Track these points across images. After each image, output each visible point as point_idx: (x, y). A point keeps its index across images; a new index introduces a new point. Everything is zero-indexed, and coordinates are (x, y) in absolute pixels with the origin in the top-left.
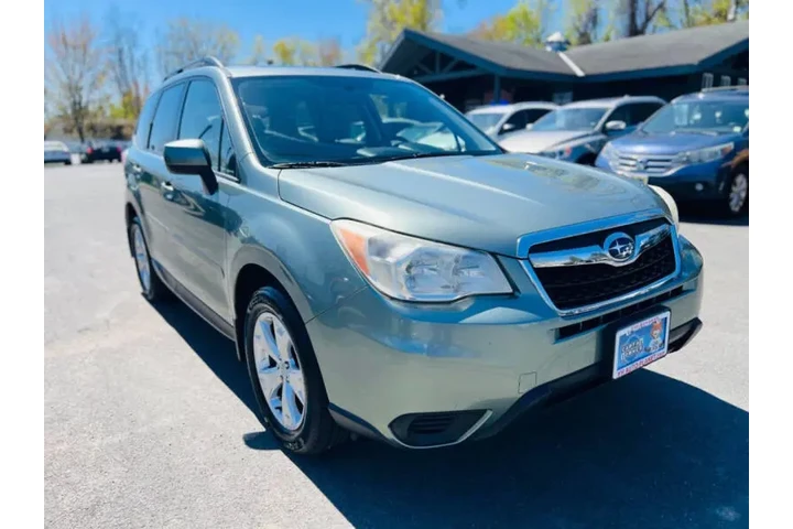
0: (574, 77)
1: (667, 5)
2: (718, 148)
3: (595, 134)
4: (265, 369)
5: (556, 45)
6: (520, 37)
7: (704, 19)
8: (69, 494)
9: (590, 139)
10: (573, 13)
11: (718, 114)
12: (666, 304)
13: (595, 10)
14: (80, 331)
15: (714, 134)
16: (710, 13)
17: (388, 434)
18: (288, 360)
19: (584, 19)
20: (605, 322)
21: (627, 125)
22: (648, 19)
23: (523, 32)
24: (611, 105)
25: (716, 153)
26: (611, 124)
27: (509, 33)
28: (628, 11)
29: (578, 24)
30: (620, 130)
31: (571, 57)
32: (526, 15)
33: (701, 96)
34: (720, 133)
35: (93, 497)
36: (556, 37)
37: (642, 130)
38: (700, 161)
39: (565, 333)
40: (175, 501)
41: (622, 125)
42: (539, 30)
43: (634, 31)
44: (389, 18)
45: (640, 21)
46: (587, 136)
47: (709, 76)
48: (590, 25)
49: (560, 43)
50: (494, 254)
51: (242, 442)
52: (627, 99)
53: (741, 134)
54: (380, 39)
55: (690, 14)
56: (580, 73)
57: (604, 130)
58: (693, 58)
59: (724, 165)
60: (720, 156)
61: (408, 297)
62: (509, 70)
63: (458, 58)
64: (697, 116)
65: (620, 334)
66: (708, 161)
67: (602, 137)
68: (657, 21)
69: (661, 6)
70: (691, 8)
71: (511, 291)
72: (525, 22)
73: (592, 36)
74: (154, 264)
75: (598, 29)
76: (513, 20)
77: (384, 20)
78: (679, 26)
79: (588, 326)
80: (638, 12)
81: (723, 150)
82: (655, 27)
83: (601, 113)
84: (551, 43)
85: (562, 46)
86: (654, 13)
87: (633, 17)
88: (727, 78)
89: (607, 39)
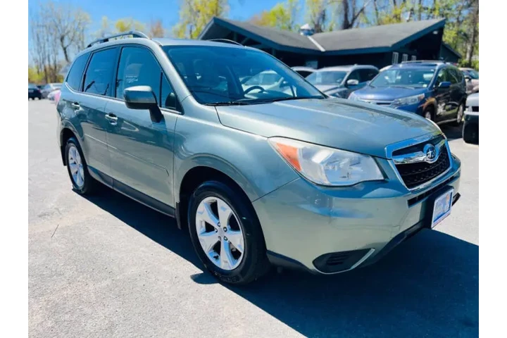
0: (320, 51)
1: (366, 10)
2: (416, 97)
3: (341, 87)
4: (203, 233)
5: (307, 32)
6: (279, 25)
7: (387, 19)
8: (89, 321)
9: (338, 90)
10: (310, 12)
11: (410, 76)
12: (451, 185)
13: (324, 11)
14: (40, 216)
15: (413, 88)
16: (391, 15)
17: (311, 267)
18: (226, 226)
19: (317, 16)
20: (425, 197)
21: (360, 82)
22: (354, 19)
23: (280, 22)
24: (349, 69)
25: (415, 100)
26: (349, 82)
27: (272, 23)
28: (343, 12)
29: (313, 18)
30: (355, 85)
31: (315, 39)
32: (282, 12)
33: (401, 66)
34: (416, 88)
35: (107, 322)
36: (306, 27)
37: (370, 85)
38: (406, 104)
39: (412, 202)
40: (165, 319)
41: (356, 82)
42: (291, 21)
43: (347, 25)
44: (195, 9)
45: (350, 19)
46: (337, 88)
47: (396, 54)
48: (321, 20)
49: (308, 30)
50: (373, 157)
51: (192, 281)
52: (356, 67)
53: (428, 89)
54: (189, 22)
55: (379, 15)
56: (322, 50)
57: (346, 85)
58: (388, 42)
59: (419, 107)
60: (417, 102)
61: (327, 183)
62: (281, 46)
63: (249, 37)
64: (399, 78)
65: (436, 202)
66: (410, 104)
67: (345, 89)
68: (360, 19)
69: (362, 10)
70: (379, 12)
71: (382, 178)
72: (281, 16)
73: (322, 27)
74: (89, 170)
75: (325, 23)
76: (274, 14)
77: (191, 10)
78: (373, 23)
79: (420, 198)
80: (348, 14)
81: (419, 98)
82: (358, 23)
83: (344, 74)
84: (303, 30)
85: (310, 33)
86: (358, 14)
87: (346, 16)
88: (405, 56)
89: (331, 30)
